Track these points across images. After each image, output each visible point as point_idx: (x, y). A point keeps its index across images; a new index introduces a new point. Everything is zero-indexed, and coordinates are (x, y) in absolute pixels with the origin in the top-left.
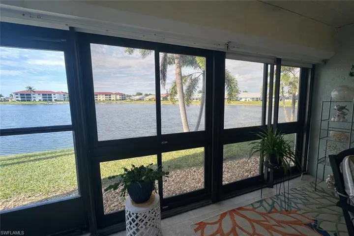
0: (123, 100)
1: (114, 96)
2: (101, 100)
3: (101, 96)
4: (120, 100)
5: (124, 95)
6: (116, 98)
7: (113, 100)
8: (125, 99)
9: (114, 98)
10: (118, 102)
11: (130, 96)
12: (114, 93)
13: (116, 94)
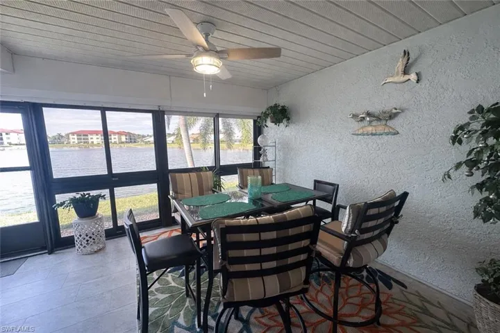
0: (131, 142)
1: (117, 137)
2: (95, 143)
3: (95, 137)
4: (127, 142)
5: (134, 135)
6: (120, 139)
7: (115, 143)
8: (135, 142)
9: (117, 140)
10: (122, 145)
11: (143, 136)
12: (116, 131)
13: (120, 134)
